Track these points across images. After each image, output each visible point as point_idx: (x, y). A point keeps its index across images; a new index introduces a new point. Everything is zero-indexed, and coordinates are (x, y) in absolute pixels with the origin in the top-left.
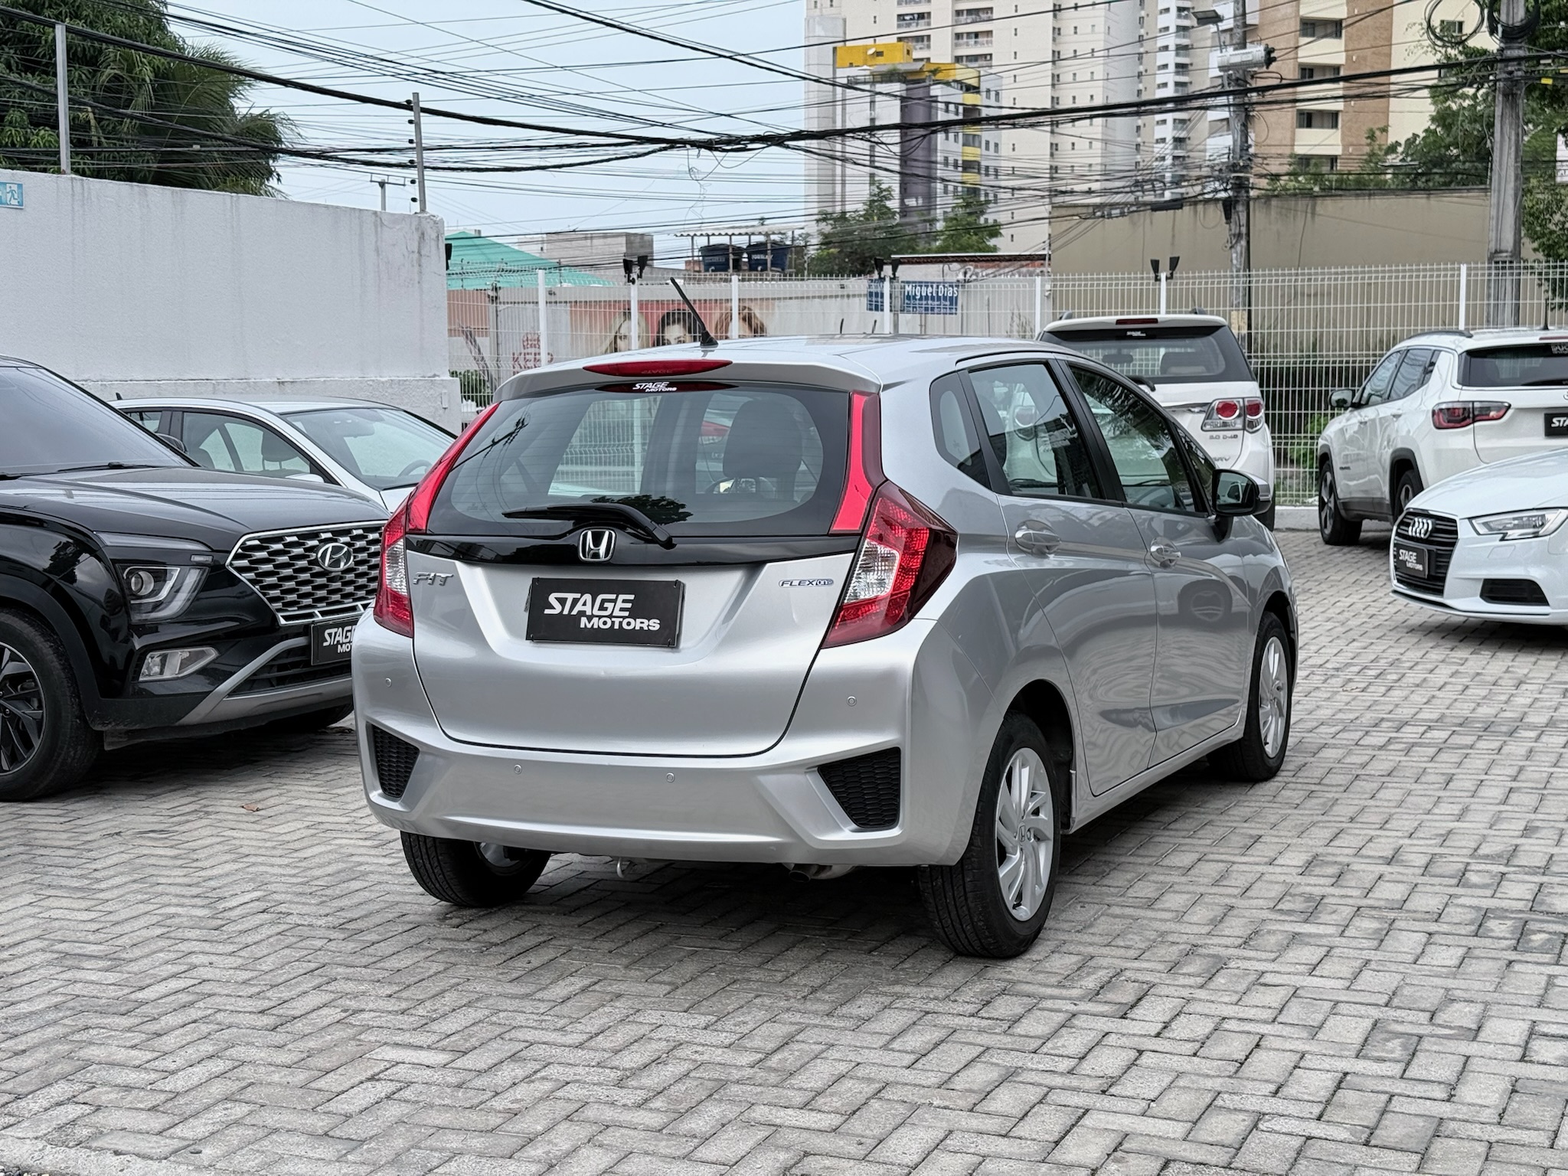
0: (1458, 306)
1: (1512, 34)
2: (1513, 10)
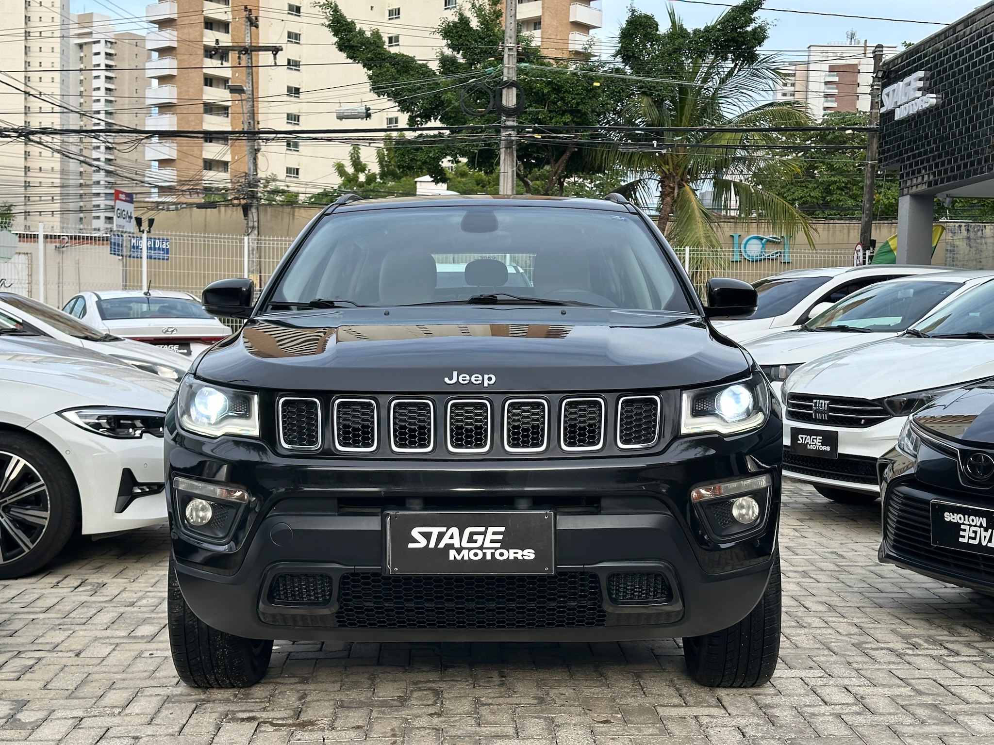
1: (509, 113)
2: (510, 98)
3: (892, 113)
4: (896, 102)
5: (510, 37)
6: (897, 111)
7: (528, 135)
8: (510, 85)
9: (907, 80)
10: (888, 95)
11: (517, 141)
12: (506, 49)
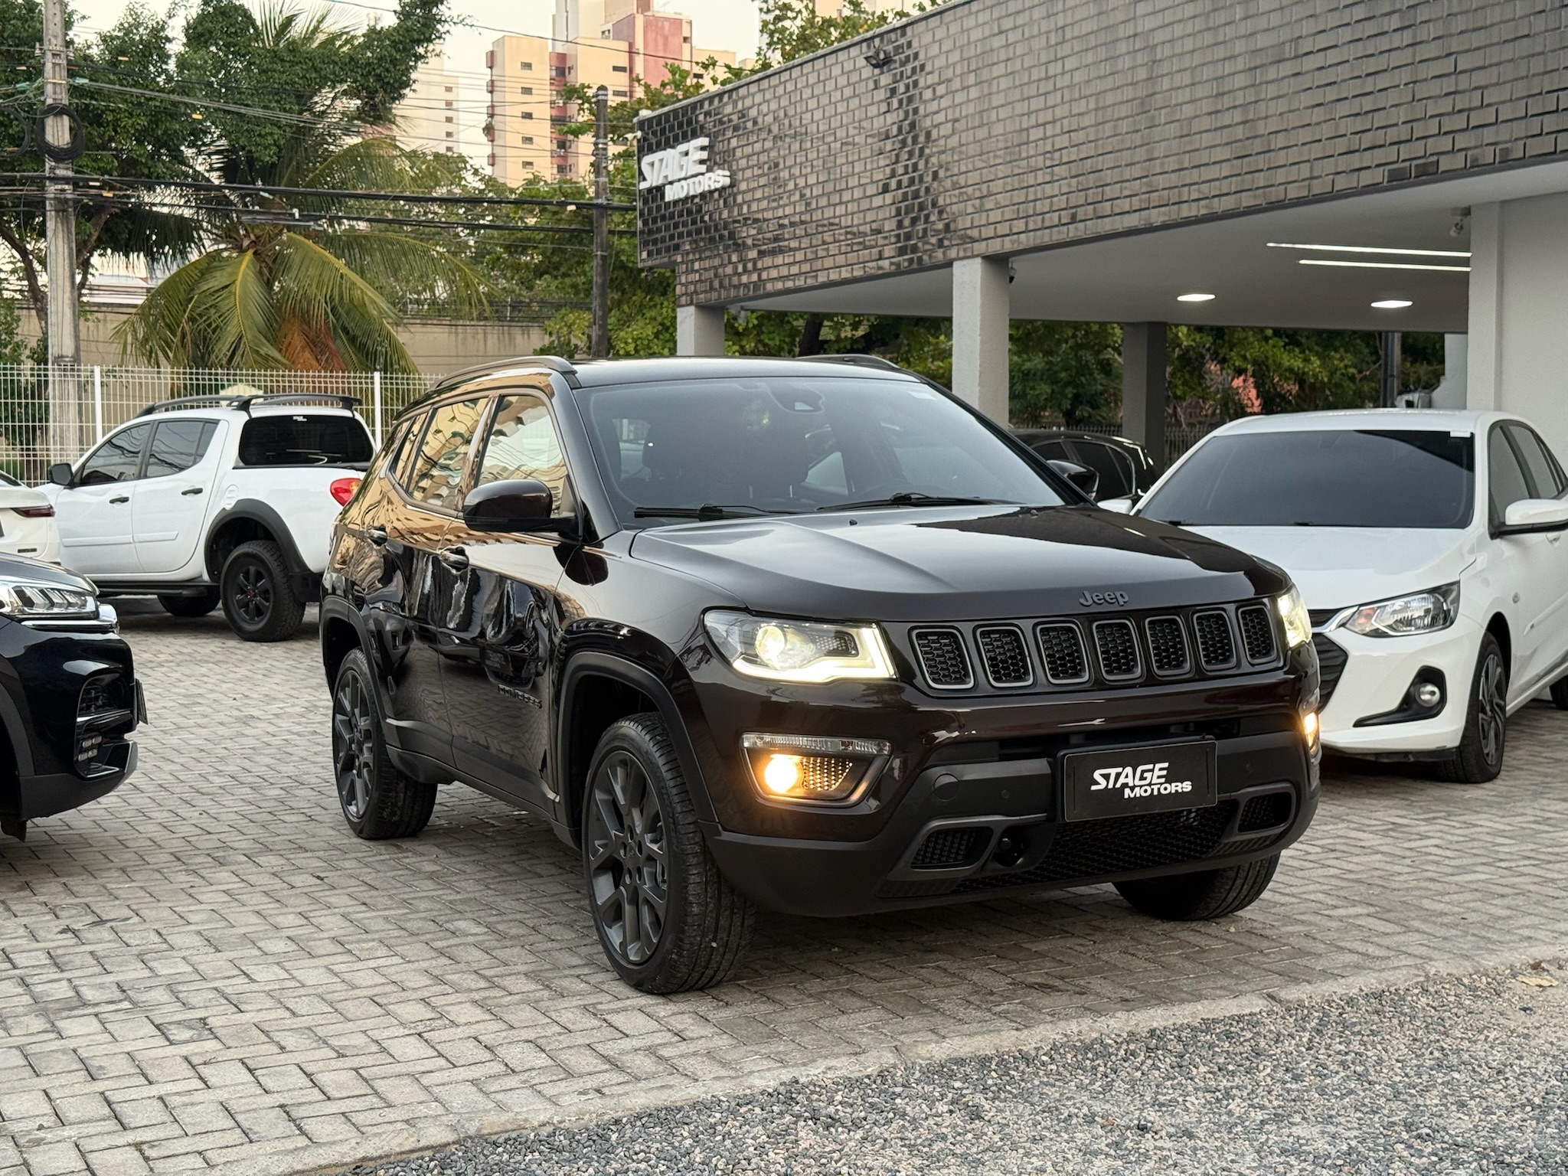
0: (93, 406)
1: (59, 155)
2: (58, 132)
3: (660, 189)
4: (666, 177)
5: (55, 37)
6: (668, 187)
7: (93, 192)
8: (57, 111)
9: (682, 147)
10: (652, 164)
11: (76, 202)
12: (49, 55)
